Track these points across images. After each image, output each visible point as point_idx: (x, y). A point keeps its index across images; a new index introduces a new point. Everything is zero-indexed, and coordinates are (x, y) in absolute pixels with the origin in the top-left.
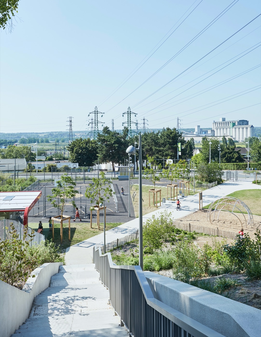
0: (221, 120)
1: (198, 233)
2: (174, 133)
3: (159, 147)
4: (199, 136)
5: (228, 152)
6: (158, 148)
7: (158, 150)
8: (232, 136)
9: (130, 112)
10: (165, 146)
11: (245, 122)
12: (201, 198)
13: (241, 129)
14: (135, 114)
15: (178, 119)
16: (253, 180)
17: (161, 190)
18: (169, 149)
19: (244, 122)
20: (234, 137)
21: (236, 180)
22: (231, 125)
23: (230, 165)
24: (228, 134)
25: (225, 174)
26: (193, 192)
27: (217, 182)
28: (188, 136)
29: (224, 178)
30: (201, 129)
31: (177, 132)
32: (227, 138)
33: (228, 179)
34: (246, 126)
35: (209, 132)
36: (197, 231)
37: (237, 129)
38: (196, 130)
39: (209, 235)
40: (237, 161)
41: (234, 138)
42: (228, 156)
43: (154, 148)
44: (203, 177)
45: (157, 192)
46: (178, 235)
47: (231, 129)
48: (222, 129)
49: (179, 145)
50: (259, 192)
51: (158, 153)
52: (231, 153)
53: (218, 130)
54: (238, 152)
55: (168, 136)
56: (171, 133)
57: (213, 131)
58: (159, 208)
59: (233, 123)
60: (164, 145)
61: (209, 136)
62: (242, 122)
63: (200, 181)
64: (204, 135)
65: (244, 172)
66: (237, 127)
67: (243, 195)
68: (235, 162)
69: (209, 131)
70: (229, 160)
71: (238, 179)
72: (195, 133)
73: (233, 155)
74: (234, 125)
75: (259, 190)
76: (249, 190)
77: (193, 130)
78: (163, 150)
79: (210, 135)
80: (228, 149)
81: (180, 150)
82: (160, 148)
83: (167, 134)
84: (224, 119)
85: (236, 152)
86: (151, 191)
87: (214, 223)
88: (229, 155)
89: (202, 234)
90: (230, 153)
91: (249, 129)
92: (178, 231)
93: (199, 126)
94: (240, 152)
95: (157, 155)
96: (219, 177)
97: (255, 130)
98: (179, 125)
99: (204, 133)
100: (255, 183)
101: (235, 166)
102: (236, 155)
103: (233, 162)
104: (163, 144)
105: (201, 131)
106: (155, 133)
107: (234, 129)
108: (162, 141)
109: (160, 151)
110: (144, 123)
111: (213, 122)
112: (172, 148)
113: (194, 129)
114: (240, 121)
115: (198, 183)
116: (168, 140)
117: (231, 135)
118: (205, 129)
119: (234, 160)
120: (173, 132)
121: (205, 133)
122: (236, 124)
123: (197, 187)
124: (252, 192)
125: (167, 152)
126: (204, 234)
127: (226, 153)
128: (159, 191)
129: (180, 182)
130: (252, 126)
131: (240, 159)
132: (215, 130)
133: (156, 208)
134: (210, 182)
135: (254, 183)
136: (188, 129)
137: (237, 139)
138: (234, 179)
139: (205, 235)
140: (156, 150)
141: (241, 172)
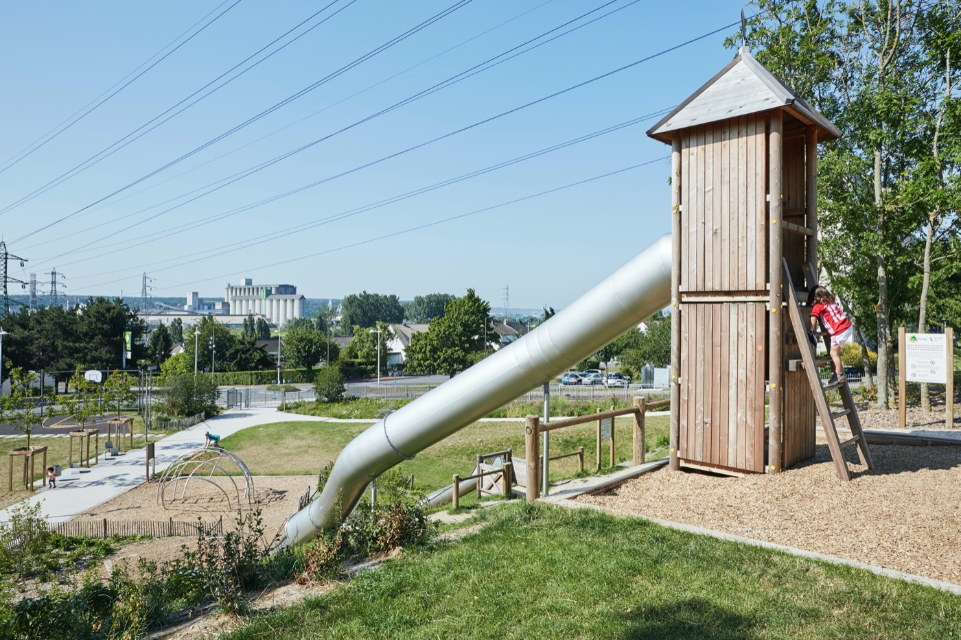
0: (243, 283)
1: (126, 538)
2: (116, 310)
3: (75, 342)
4: (196, 315)
5: (242, 350)
6: (71, 344)
7: (71, 348)
8: (264, 316)
9: (6, 254)
10: (92, 338)
11: (290, 289)
12: (151, 454)
13: (282, 302)
14: (21, 261)
15: (145, 278)
16: (278, 403)
17: (46, 448)
18: (102, 344)
19: (287, 290)
20: (268, 317)
21: (247, 406)
22: (262, 294)
23: (244, 375)
24: (257, 311)
25: (224, 396)
26: (143, 442)
27: (203, 414)
28: (171, 313)
29: (220, 403)
30: (201, 300)
31: (125, 307)
32: (256, 318)
33: (230, 406)
34: (292, 296)
35: (218, 306)
36: (121, 534)
37: (275, 302)
38: (190, 302)
39: (150, 537)
40: (260, 367)
41: (269, 320)
42: (241, 357)
43: (59, 343)
44: (174, 405)
45: (33, 455)
46: (68, 553)
47: (263, 301)
48: (244, 302)
49: (128, 337)
50: (284, 427)
51: (71, 355)
52: (248, 350)
53: (238, 302)
54: (261, 349)
55: (100, 317)
56: (108, 310)
57: (226, 305)
58: (37, 492)
59: (267, 291)
60: (89, 336)
61: (218, 315)
62: (283, 289)
63: (165, 415)
64: (206, 313)
65: (269, 389)
66: (274, 297)
67: (252, 437)
68: (256, 368)
69: (217, 303)
70: (242, 366)
71: (252, 403)
72: (186, 308)
73: (251, 355)
74: (268, 293)
75: (286, 423)
76: (267, 426)
77: (183, 301)
78: (86, 348)
79: (220, 313)
80: (242, 343)
81: (129, 346)
82: (77, 345)
83: (97, 312)
84: (249, 282)
85: (257, 349)
86: (16, 453)
87: (171, 507)
88: (243, 356)
89: (134, 537)
90: (245, 352)
91: (297, 303)
92: (72, 543)
93: (195, 294)
94: (266, 349)
95: (68, 360)
96: (209, 403)
97: (308, 304)
98: (148, 289)
99: (206, 307)
100: (282, 410)
101: (254, 377)
102: (257, 356)
103: (252, 369)
104: (86, 334)
105: (200, 303)
106: (66, 308)
107: (268, 302)
108: (83, 328)
109: (77, 350)
110: (54, 283)
111: (226, 286)
112: (110, 343)
113: (185, 299)
114: (280, 286)
115: (159, 419)
116: (99, 325)
117: (263, 313)
118: (210, 299)
119: (253, 365)
120: (114, 308)
121: (209, 308)
122: (273, 292)
123: (156, 429)
124: (271, 429)
125: (95, 354)
126: (139, 536)
127: (237, 351)
128: (39, 451)
129: (109, 422)
130: (302, 297)
131: (268, 362)
132: (231, 303)
133: (28, 493)
134: (190, 414)
135: (280, 409)
136: (172, 299)
137: (274, 322)
138: (243, 404)
139: (142, 537)
140: (66, 347)
141: (262, 389)
